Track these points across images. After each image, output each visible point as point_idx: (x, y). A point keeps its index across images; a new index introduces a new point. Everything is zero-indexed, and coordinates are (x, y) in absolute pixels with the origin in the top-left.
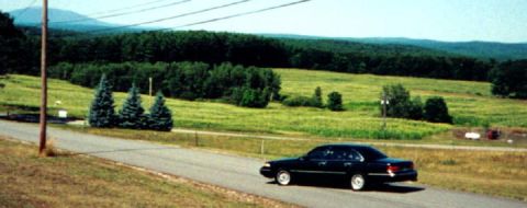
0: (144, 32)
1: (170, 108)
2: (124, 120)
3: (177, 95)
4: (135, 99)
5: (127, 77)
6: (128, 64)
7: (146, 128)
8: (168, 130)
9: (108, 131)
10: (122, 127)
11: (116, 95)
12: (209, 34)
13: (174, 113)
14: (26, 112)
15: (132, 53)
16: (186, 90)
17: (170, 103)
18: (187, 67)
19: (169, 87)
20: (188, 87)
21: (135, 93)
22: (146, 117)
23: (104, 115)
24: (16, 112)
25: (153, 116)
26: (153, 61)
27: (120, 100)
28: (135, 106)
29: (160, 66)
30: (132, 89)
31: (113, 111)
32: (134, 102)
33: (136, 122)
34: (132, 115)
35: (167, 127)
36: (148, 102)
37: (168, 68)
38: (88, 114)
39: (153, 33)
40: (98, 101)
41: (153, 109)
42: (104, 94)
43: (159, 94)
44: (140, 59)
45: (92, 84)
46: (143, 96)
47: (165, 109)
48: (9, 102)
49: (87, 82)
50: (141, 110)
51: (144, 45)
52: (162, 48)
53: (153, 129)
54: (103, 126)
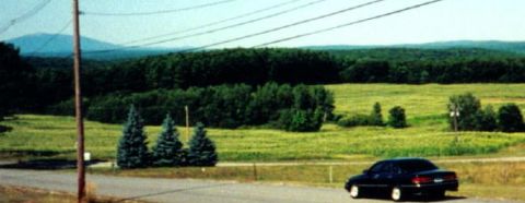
0: (171, 54)
1: (212, 139)
2: (159, 157)
3: (217, 124)
4: (171, 131)
5: (155, 107)
6: (155, 92)
7: (186, 164)
8: (213, 165)
9: (142, 172)
10: (158, 166)
11: (148, 129)
12: (248, 51)
13: (217, 145)
14: (39, 158)
15: (158, 79)
16: (226, 117)
17: (212, 133)
18: (225, 91)
19: (206, 115)
20: (229, 114)
21: (170, 125)
22: (185, 152)
23: (135, 154)
24: (26, 159)
25: (193, 150)
26: (184, 87)
27: (153, 134)
28: (171, 140)
29: (193, 92)
30: (166, 121)
31: (146, 149)
32: (170, 136)
33: (173, 159)
34: (169, 151)
35: (211, 161)
36: (186, 134)
37: (203, 94)
38: (115, 155)
39: (182, 55)
40: (127, 138)
41: (192, 142)
42: (134, 130)
43: (200, 124)
44: (170, 85)
45: (114, 118)
46: (181, 129)
47: (207, 141)
48: (16, 148)
49: (107, 117)
50: (179, 144)
51: (173, 68)
52: (193, 71)
53: (195, 164)
54: (135, 166)
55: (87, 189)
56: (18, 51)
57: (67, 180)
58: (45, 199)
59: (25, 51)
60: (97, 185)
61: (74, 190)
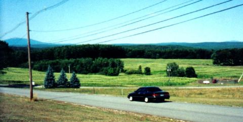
0: (63, 46)
1: (79, 78)
2: (59, 84)
3: (80, 72)
4: (63, 75)
5: (58, 66)
6: (58, 60)
7: (69, 87)
8: (79, 88)
9: (53, 90)
10: (59, 87)
11: (55, 74)
12: (91, 45)
13: (80, 80)
14: (16, 83)
15: (58, 55)
16: (83, 70)
17: (78, 76)
18: (83, 60)
19: (76, 69)
20: (85, 69)
21: (63, 73)
22: (69, 83)
23: (51, 83)
24: (12, 84)
25: (71, 82)
26: (68, 58)
27: (57, 76)
28: (64, 78)
29: (72, 60)
30: (62, 71)
31: (54, 81)
32: (63, 77)
33: (65, 85)
34: (63, 82)
35: (78, 86)
36: (69, 76)
37: (75, 61)
38: (44, 83)
39: (67, 46)
40: (48, 77)
41: (71, 79)
42: (50, 74)
43: (74, 72)
44: (63, 58)
45: (43, 69)
46: (67, 74)
47: (77, 79)
48: (8, 80)
49: (41, 69)
50: (67, 80)
51: (64, 51)
52: (72, 53)
53: (72, 87)
54: (51, 88)
55: (34, 96)
56: (7, 44)
57: (26, 92)
58: (19, 99)
59: (10, 44)
60: (37, 94)
61: (29, 96)
